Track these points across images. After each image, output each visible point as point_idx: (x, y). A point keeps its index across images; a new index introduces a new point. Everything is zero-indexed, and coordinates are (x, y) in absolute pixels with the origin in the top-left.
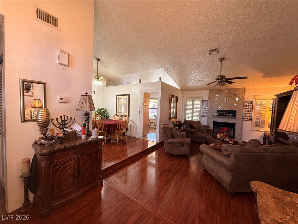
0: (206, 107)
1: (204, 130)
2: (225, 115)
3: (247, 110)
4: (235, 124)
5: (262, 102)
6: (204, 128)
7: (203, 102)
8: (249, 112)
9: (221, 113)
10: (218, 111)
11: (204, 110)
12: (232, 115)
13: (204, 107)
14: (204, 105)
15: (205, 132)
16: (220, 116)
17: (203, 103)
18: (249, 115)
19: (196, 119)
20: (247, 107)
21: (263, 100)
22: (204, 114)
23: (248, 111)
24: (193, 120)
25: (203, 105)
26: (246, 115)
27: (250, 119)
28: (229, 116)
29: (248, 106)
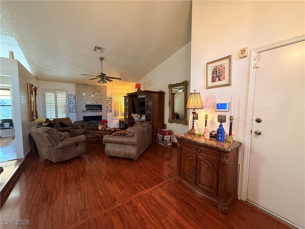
0: (73, 102)
1: (79, 127)
2: (94, 109)
3: (108, 104)
4: (102, 116)
5: (117, 98)
6: (79, 124)
7: (69, 96)
8: (110, 106)
9: (90, 107)
10: (87, 106)
11: (72, 105)
12: (98, 109)
13: (71, 102)
14: (71, 100)
15: (81, 128)
16: (89, 111)
17: (69, 98)
18: (110, 108)
19: (62, 115)
20: (108, 102)
21: (117, 97)
22: (72, 110)
23: (109, 105)
25: (69, 100)
26: (108, 108)
27: (111, 111)
28: (96, 109)
29: (109, 101)
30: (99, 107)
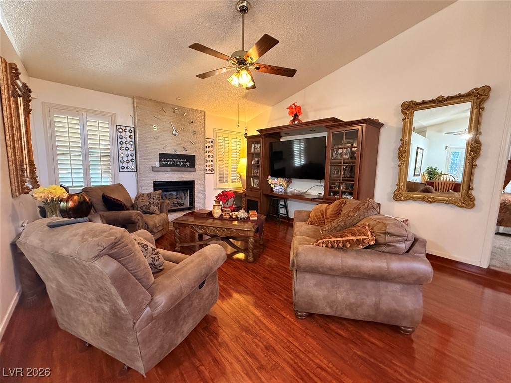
0: (129, 146)
1: (153, 208)
2: (178, 166)
3: (207, 154)
4: (194, 181)
5: (225, 142)
6: (151, 201)
7: (118, 130)
8: (210, 159)
9: (168, 160)
10: (162, 156)
11: (125, 152)
12: (188, 164)
13: (124, 146)
14: (124, 140)
15: (157, 212)
16: (168, 169)
17: (119, 134)
18: (211, 163)
19: (101, 178)
20: (207, 149)
21: (226, 139)
22: (125, 165)
23: (209, 156)
24: (93, 184)
25: (119, 140)
26: (207, 164)
27: (212, 170)
28: (184, 166)
29: (209, 147)
30: (189, 161)
